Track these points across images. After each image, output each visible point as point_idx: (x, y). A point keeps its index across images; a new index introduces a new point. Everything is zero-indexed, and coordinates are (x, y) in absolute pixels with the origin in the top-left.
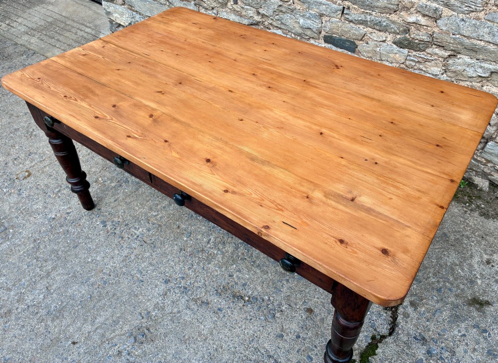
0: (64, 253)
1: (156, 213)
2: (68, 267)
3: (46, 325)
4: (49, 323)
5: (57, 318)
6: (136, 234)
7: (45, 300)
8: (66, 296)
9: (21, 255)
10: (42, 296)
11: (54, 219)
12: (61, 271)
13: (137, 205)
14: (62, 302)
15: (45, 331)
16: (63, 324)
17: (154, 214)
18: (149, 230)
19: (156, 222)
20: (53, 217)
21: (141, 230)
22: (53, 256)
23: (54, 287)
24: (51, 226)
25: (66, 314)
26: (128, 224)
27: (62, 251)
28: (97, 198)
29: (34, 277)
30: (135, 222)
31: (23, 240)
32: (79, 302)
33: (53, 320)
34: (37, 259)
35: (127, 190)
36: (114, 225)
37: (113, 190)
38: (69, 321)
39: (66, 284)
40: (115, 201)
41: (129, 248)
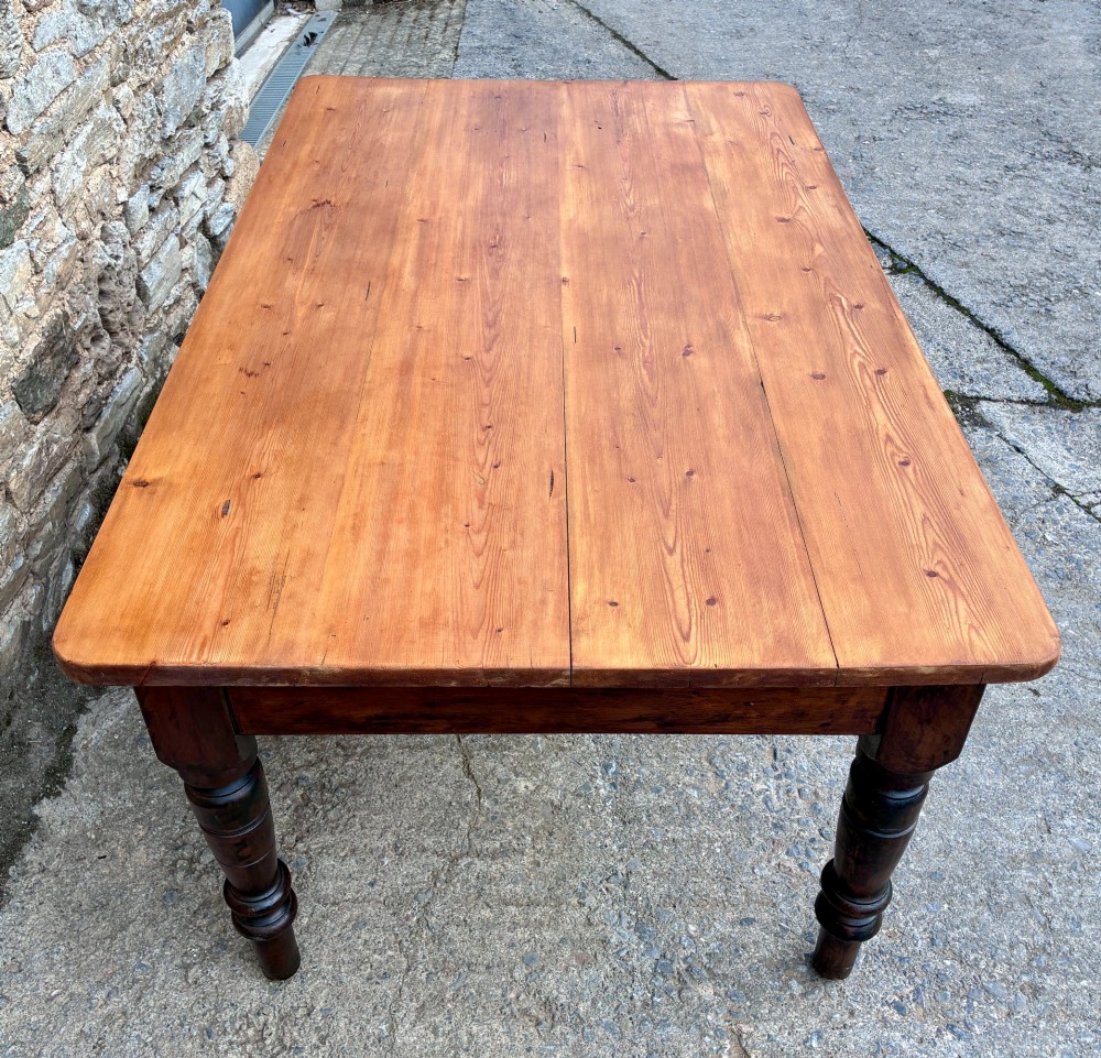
0: (973, 884)
1: (690, 791)
2: (980, 838)
3: (1079, 761)
4: (1070, 760)
5: (1050, 755)
6: (778, 786)
7: (1063, 808)
8: (1012, 780)
9: (1089, 975)
10: (1068, 822)
11: (951, 1028)
12: (1002, 844)
13: (711, 852)
14: (1027, 775)
15: (1085, 752)
16: (1041, 735)
17: (695, 794)
18: (744, 768)
19: (710, 774)
20: (949, 1036)
21: (759, 786)
22: (1005, 897)
23: (1030, 819)
24: (970, 1006)
25: (1030, 749)
26: (775, 826)
27: (974, 890)
28: (786, 986)
29: (1070, 881)
30: (754, 815)
31: (1070, 1027)
32: (992, 749)
33: (1061, 758)
34: (1047, 926)
35: (692, 928)
36: (808, 854)
37: (723, 969)
38: (1029, 734)
39: (1001, 804)
40: (750, 921)
41: (819, 767)
